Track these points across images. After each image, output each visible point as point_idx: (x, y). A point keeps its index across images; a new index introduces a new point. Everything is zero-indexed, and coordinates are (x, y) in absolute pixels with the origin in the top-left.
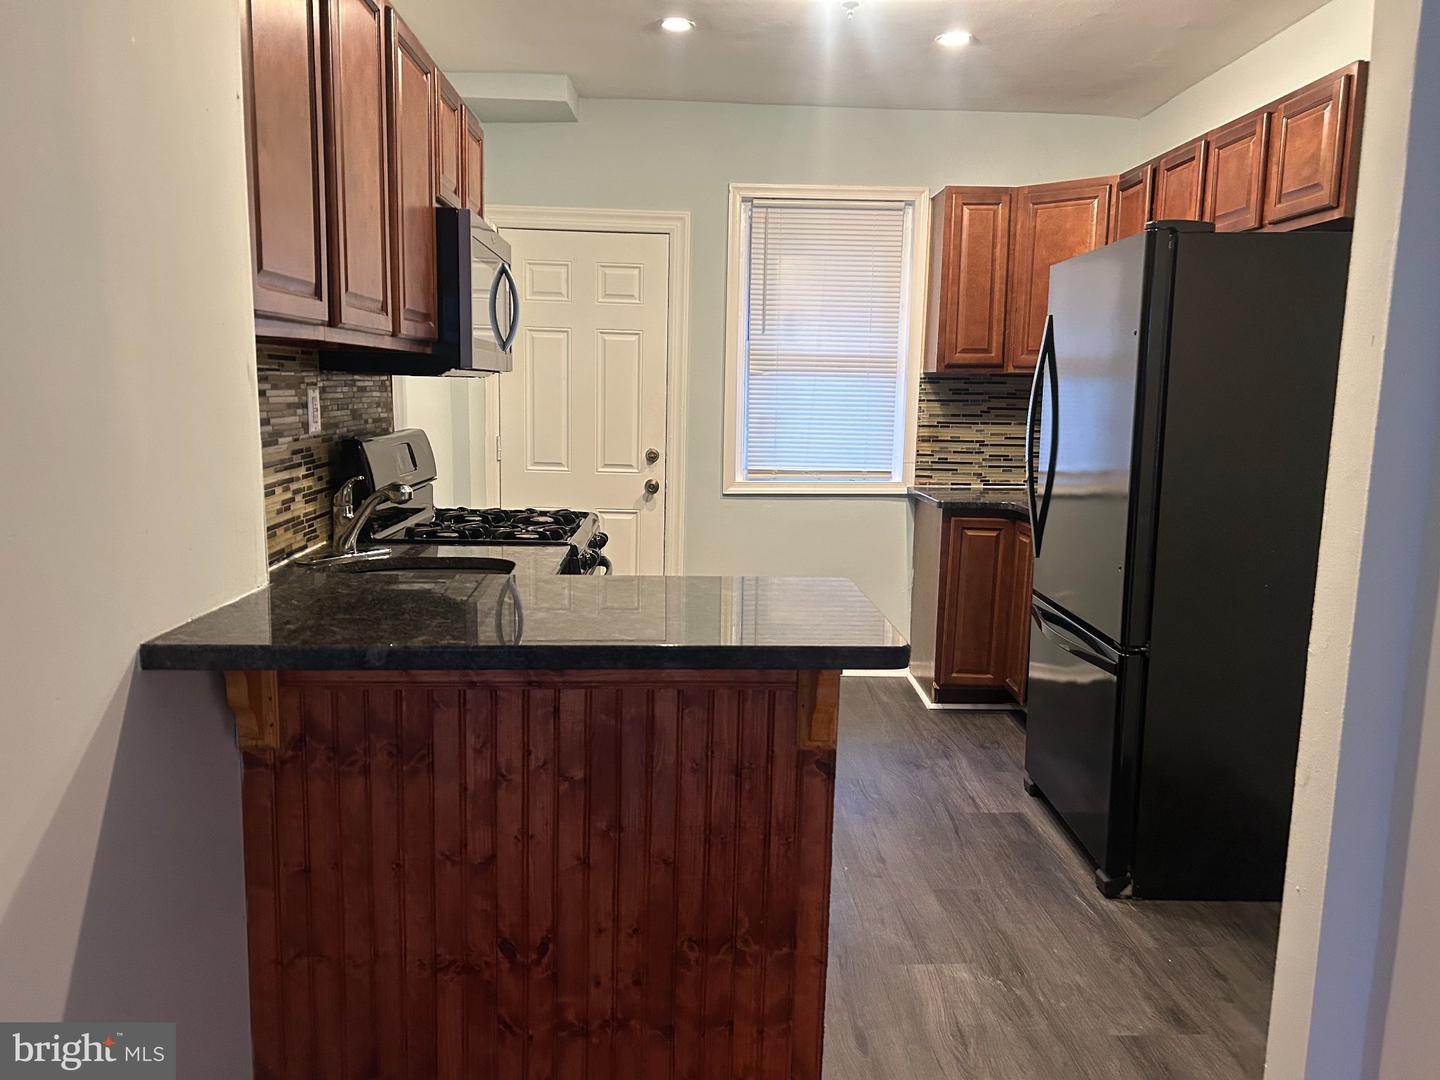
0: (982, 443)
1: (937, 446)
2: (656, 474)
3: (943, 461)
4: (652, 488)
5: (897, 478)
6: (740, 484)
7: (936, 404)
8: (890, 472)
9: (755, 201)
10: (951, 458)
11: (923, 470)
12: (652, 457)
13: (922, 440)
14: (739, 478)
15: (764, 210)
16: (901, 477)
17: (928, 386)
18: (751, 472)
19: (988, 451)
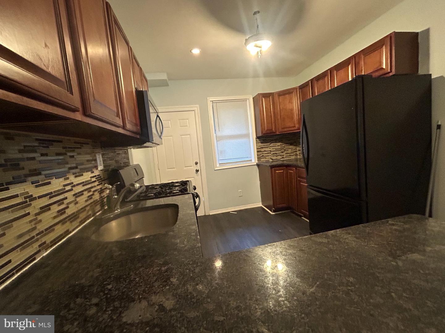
0: (271, 151)
1: (261, 153)
2: (198, 167)
3: (263, 156)
4: (197, 171)
5: (253, 161)
6: (218, 167)
7: (260, 143)
8: (251, 160)
9: (213, 102)
10: (264, 155)
11: (259, 158)
12: (196, 163)
13: (258, 152)
14: (218, 165)
15: (216, 103)
16: (255, 161)
17: (258, 140)
18: (220, 164)
19: (272, 153)
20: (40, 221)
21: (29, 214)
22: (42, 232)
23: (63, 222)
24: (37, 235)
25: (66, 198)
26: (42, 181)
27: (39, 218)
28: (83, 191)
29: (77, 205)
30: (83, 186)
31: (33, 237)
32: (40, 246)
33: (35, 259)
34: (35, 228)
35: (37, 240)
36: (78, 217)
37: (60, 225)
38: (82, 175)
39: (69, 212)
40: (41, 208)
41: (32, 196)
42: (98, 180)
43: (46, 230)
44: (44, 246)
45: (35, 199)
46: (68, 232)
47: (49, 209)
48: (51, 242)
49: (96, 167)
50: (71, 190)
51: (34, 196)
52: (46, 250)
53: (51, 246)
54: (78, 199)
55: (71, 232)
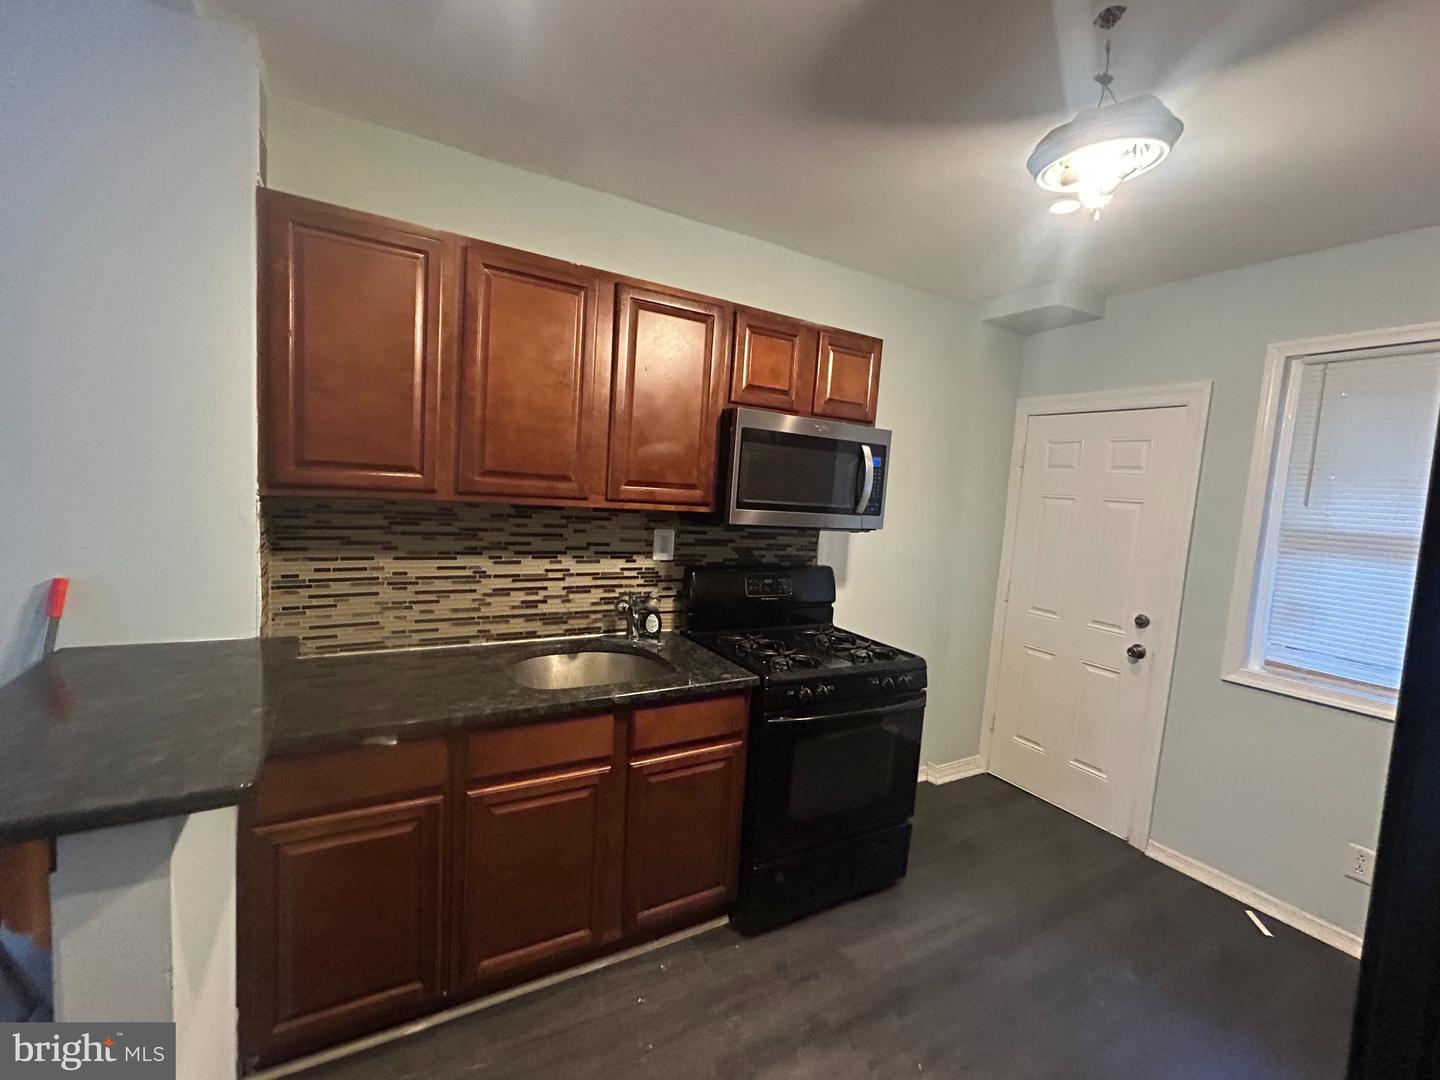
2: (1143, 639)
6: (1255, 676)
12: (1141, 622)
15: (1322, 366)
18: (1268, 663)
20: (489, 604)
21: (475, 591)
22: (488, 617)
23: (529, 618)
24: (479, 618)
25: (545, 588)
26: (506, 558)
27: (488, 600)
28: (591, 587)
29: (567, 605)
30: (595, 579)
31: (474, 618)
32: (479, 631)
33: (468, 642)
34: (478, 610)
35: (478, 623)
36: (565, 622)
37: (522, 620)
38: (599, 562)
39: (543, 608)
40: (494, 590)
41: (485, 572)
42: (642, 578)
43: (494, 617)
44: (486, 635)
45: (489, 576)
46: (533, 634)
47: (508, 595)
48: (498, 635)
49: (649, 555)
50: (563, 579)
51: (488, 573)
52: (488, 640)
53: (496, 640)
54: (571, 596)
55: (539, 637)
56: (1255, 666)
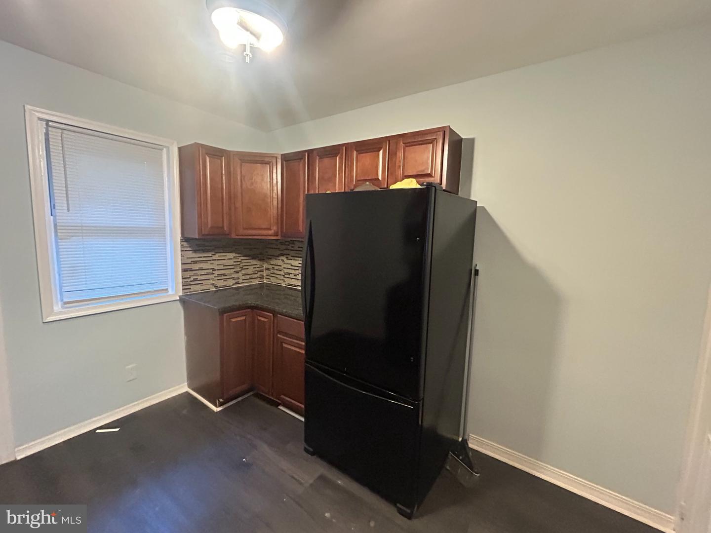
0: (213, 269)
1: (192, 273)
3: (196, 280)
7: (191, 252)
8: (167, 289)
9: (50, 124)
11: (186, 285)
13: (184, 270)
15: (59, 131)
16: (175, 291)
17: (185, 244)
18: (66, 303)
56: (57, 307)
